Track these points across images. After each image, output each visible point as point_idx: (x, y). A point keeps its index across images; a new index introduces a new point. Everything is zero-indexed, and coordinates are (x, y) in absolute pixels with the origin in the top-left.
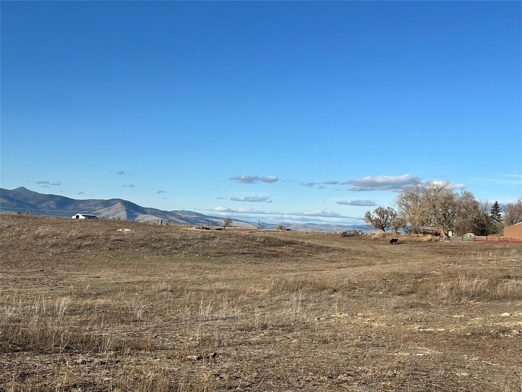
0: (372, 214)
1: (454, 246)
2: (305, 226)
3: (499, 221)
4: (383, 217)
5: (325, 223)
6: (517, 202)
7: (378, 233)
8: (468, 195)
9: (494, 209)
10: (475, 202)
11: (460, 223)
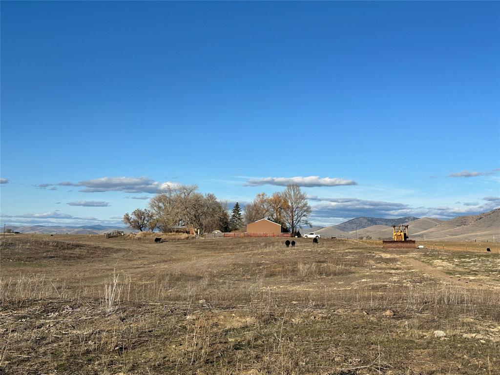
0: (130, 216)
1: (209, 242)
2: (32, 228)
3: (239, 219)
4: (141, 218)
5: (55, 225)
6: (253, 203)
7: (139, 234)
8: (211, 197)
9: (236, 209)
10: (217, 203)
11: (209, 221)
